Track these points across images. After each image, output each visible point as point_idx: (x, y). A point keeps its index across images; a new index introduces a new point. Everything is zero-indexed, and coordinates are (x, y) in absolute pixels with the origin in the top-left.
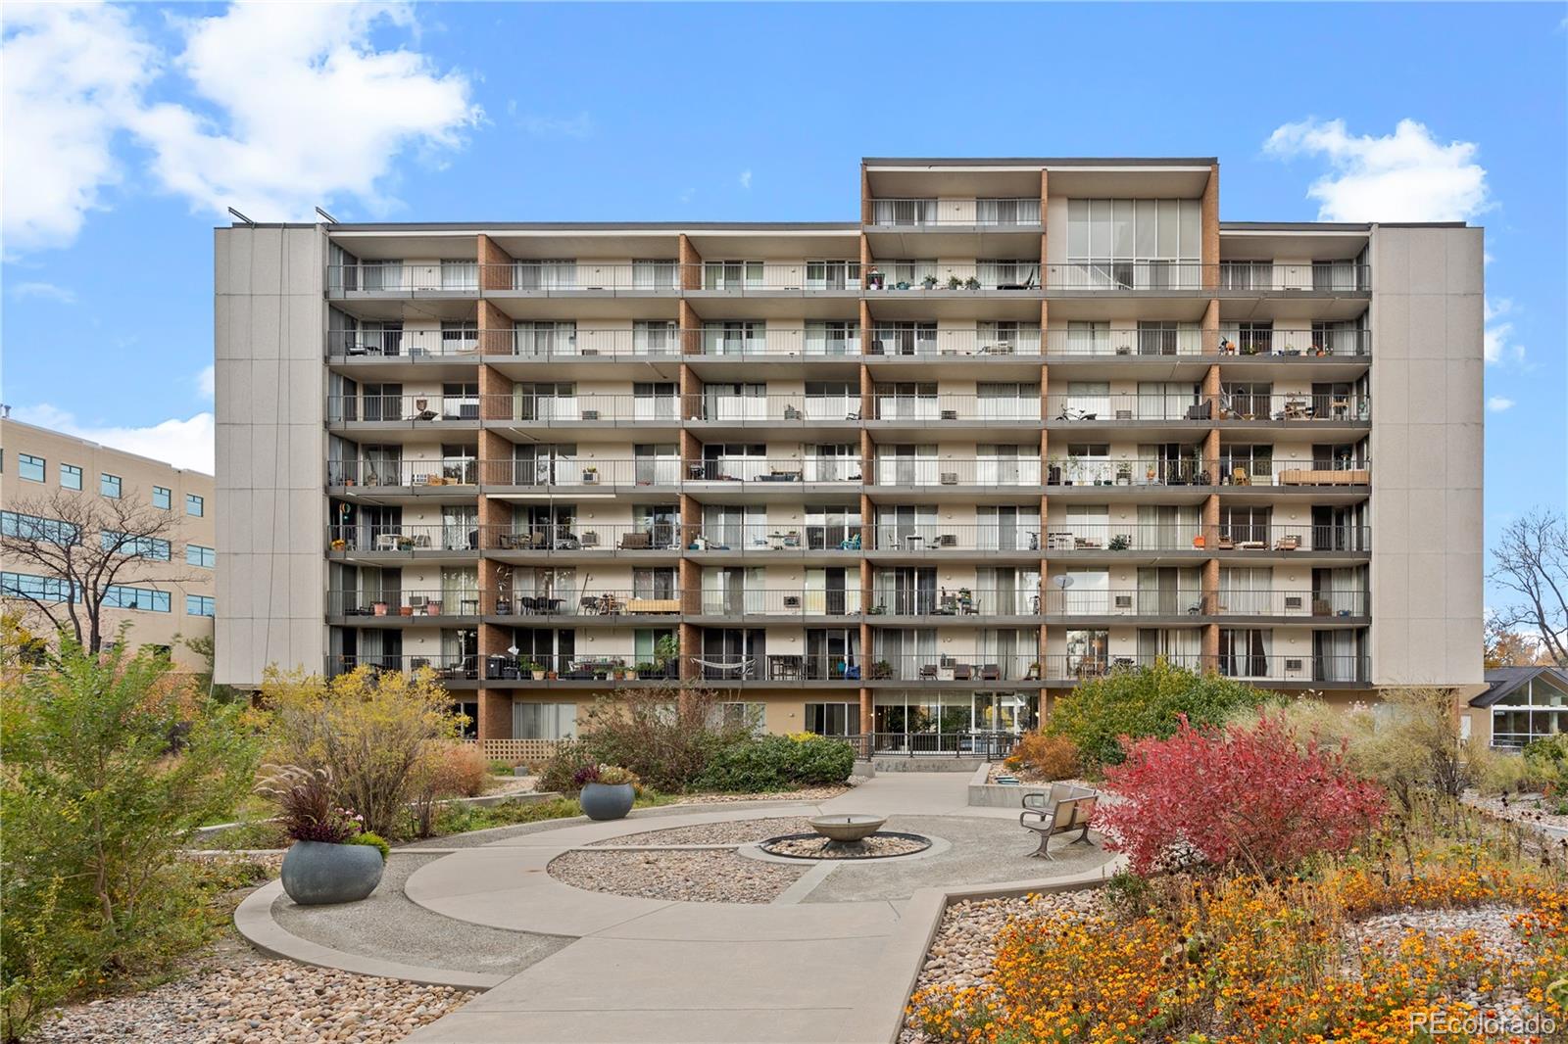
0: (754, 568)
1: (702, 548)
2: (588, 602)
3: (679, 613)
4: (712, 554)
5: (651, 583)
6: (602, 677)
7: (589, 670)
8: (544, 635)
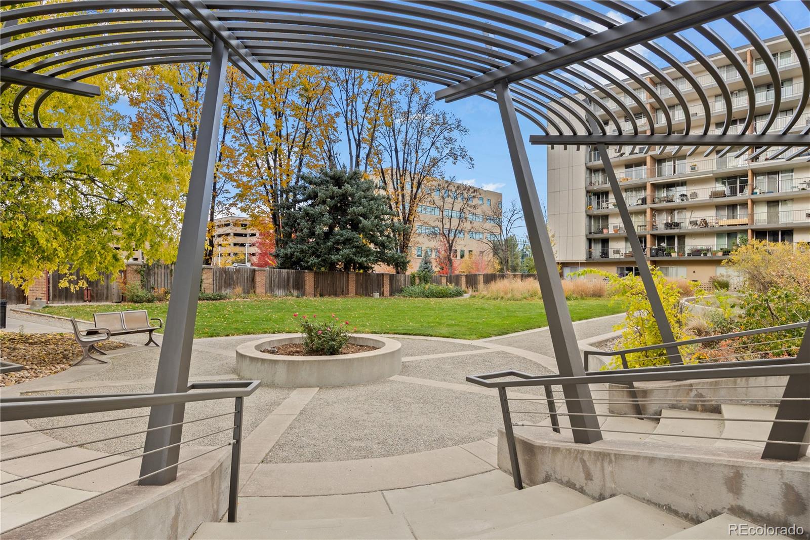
0: (785, 200)
1: (758, 193)
2: (694, 223)
3: (747, 224)
4: (762, 196)
5: (725, 213)
6: (705, 255)
7: (697, 252)
8: (671, 238)
